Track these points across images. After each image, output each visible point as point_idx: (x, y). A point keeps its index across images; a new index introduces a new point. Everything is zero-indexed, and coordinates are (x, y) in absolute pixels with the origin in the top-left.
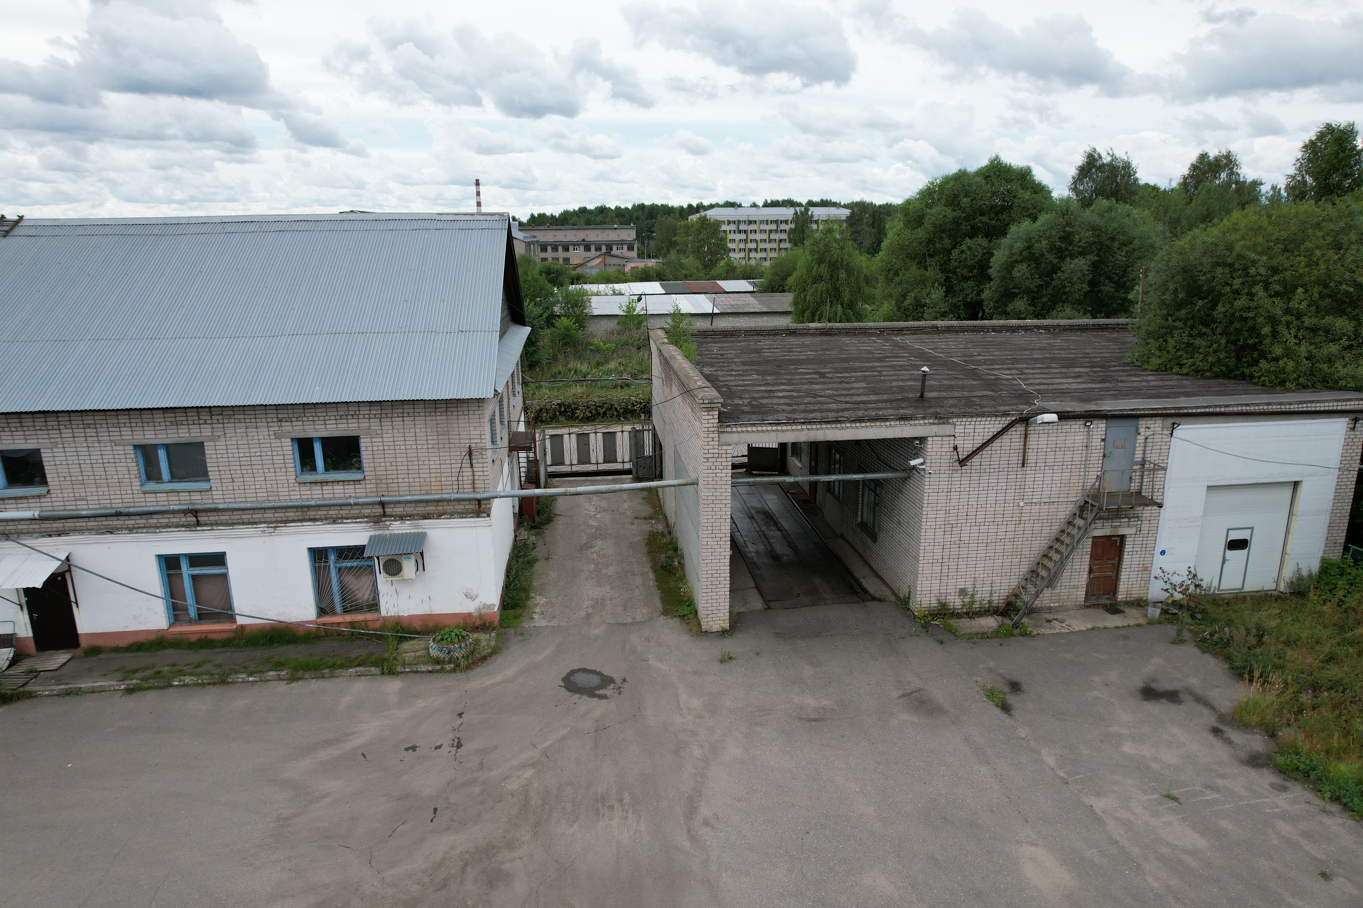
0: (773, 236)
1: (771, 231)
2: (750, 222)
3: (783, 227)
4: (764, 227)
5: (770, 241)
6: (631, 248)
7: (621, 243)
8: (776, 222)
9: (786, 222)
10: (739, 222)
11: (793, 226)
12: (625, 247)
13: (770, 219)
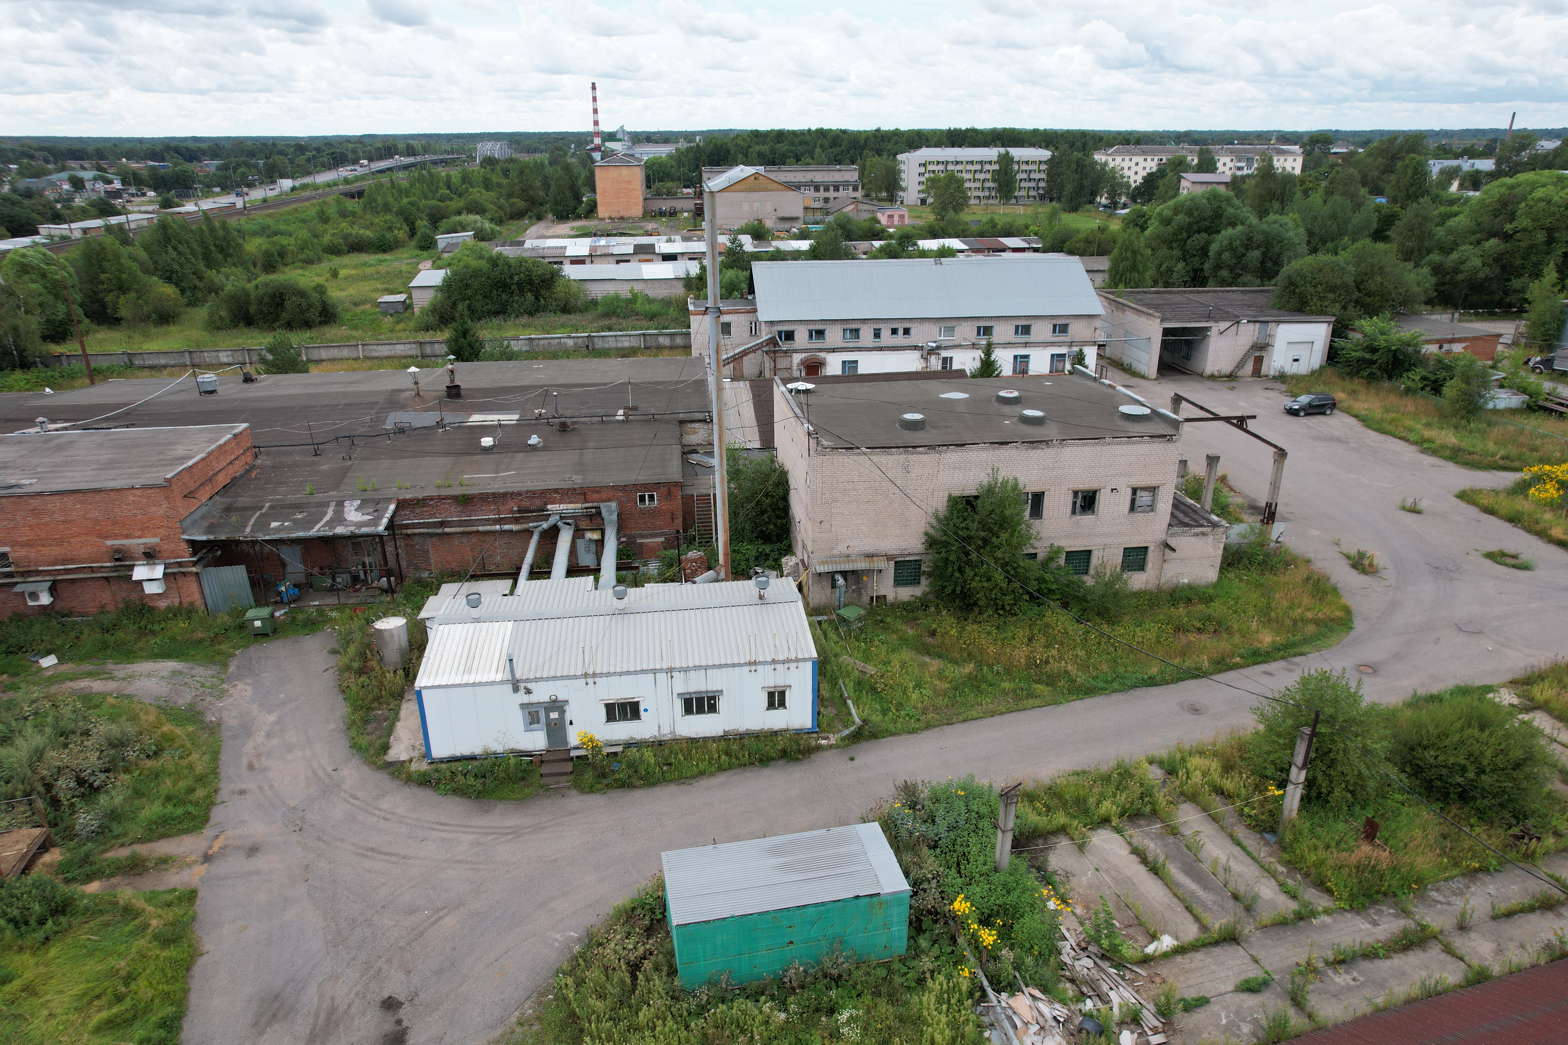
0: (977, 176)
1: (975, 171)
2: (957, 163)
3: (987, 167)
4: (969, 167)
5: (975, 180)
6: (855, 189)
7: (846, 184)
8: (981, 162)
9: (990, 163)
10: (947, 162)
11: (997, 167)
12: (851, 188)
13: (975, 159)
